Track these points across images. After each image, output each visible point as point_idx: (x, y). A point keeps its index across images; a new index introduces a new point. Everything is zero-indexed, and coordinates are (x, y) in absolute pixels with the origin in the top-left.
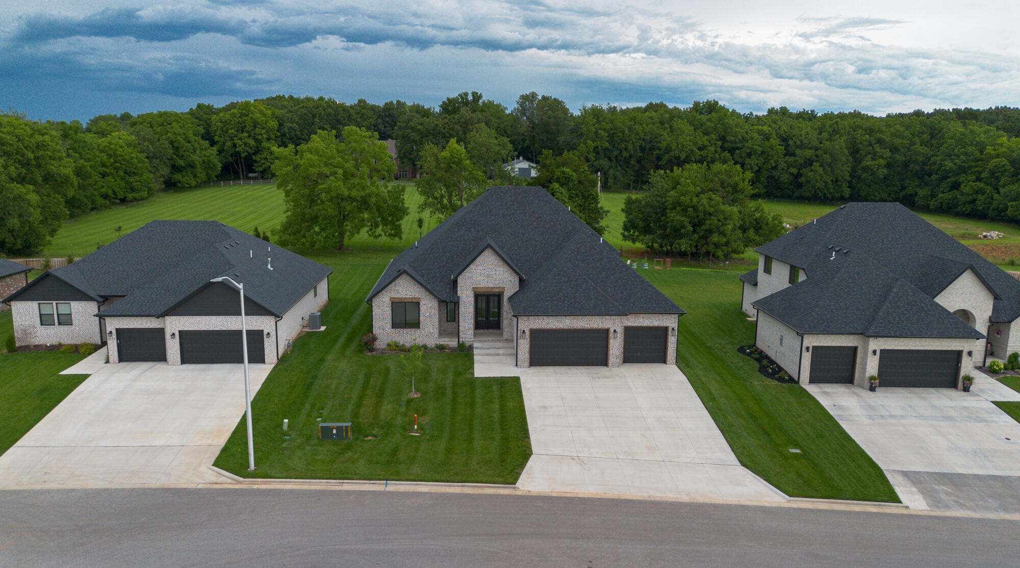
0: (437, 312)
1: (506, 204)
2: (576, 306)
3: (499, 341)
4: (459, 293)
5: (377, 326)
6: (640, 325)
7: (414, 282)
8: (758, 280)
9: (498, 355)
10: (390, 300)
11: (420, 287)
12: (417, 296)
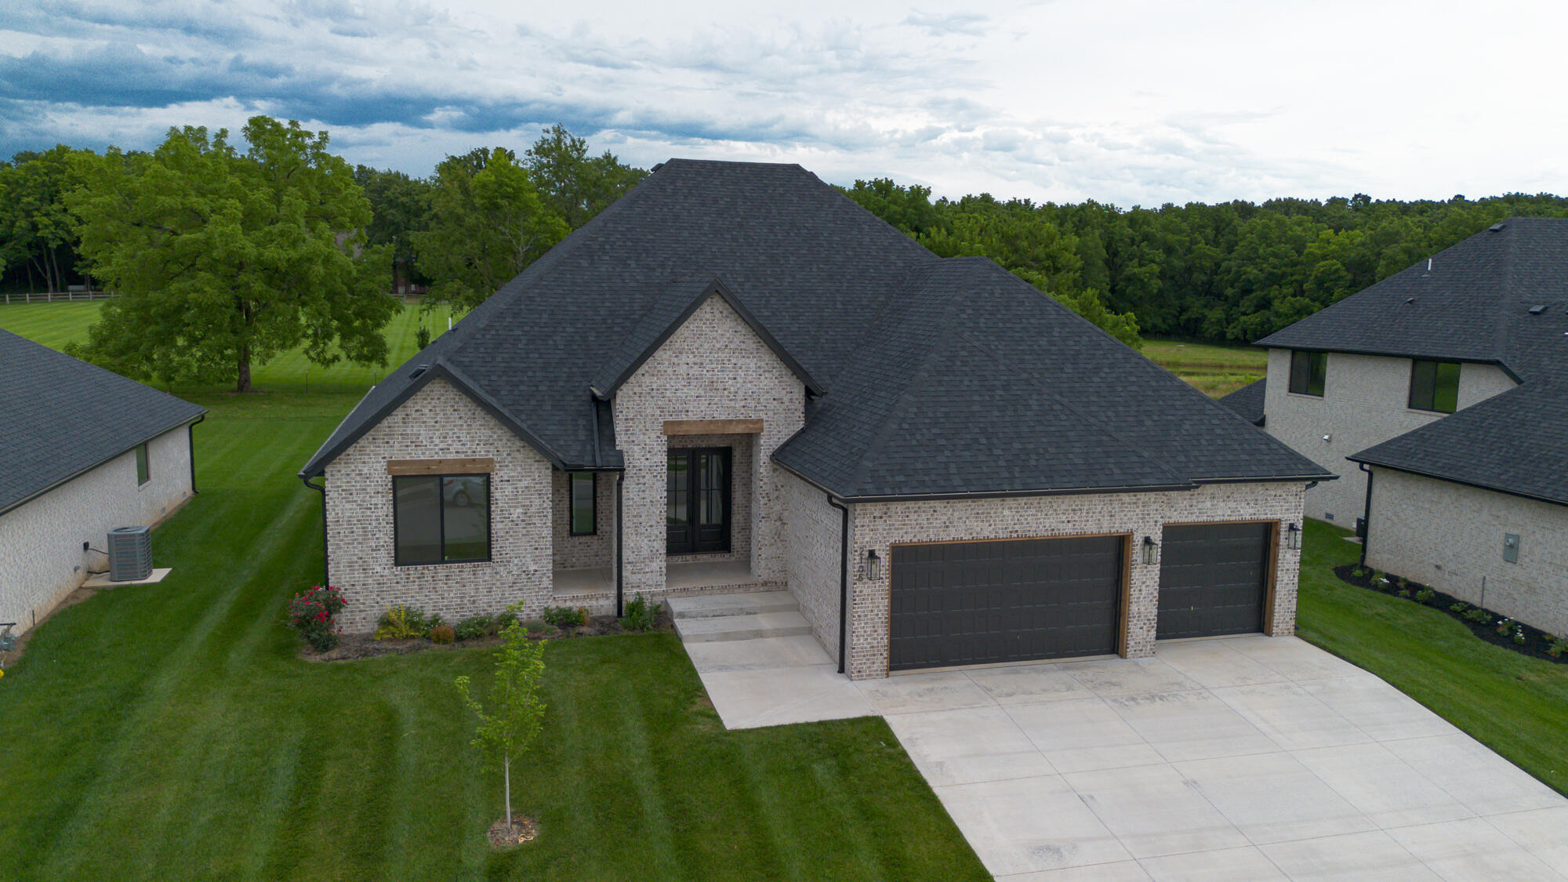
0: (548, 504)
1: (715, 201)
2: (1033, 462)
3: (747, 587)
4: (621, 441)
5: (344, 561)
6: (1204, 518)
7: (472, 406)
8: (1266, 411)
9: (759, 634)
10: (389, 470)
11: (493, 422)
12: (481, 452)
